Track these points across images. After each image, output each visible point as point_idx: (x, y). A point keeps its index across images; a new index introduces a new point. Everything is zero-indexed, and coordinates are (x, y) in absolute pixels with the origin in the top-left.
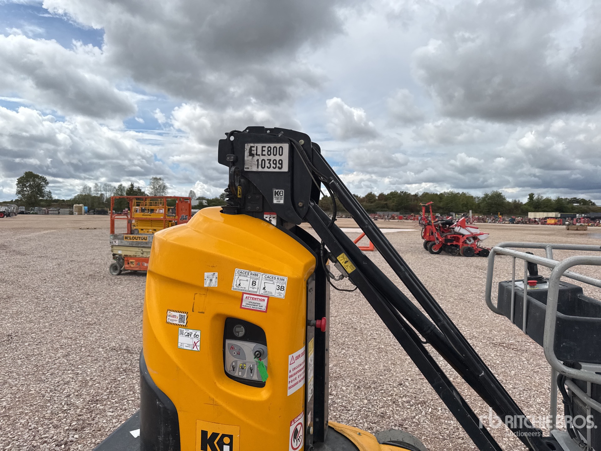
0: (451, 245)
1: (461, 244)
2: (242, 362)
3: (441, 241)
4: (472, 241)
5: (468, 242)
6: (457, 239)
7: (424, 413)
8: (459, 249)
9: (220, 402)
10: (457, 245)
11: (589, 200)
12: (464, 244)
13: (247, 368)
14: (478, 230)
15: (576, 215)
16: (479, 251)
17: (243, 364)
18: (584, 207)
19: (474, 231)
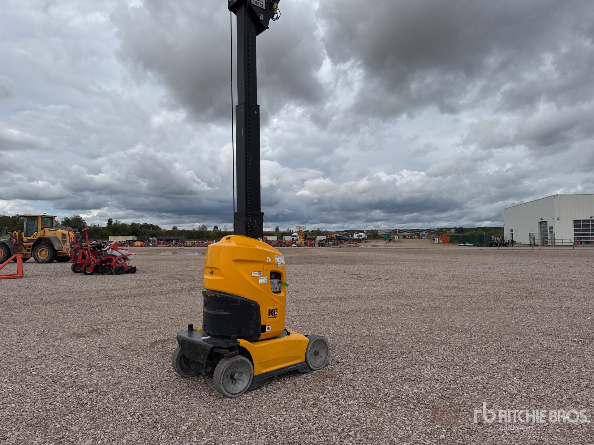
0: (105, 265)
1: (113, 264)
3: (96, 263)
4: (123, 261)
5: (119, 262)
6: (110, 260)
8: (112, 268)
9: (274, 298)
10: (111, 265)
11: (157, 226)
12: (116, 264)
13: (275, 288)
14: (127, 251)
15: (149, 238)
16: (128, 269)
18: (154, 231)
19: (124, 252)
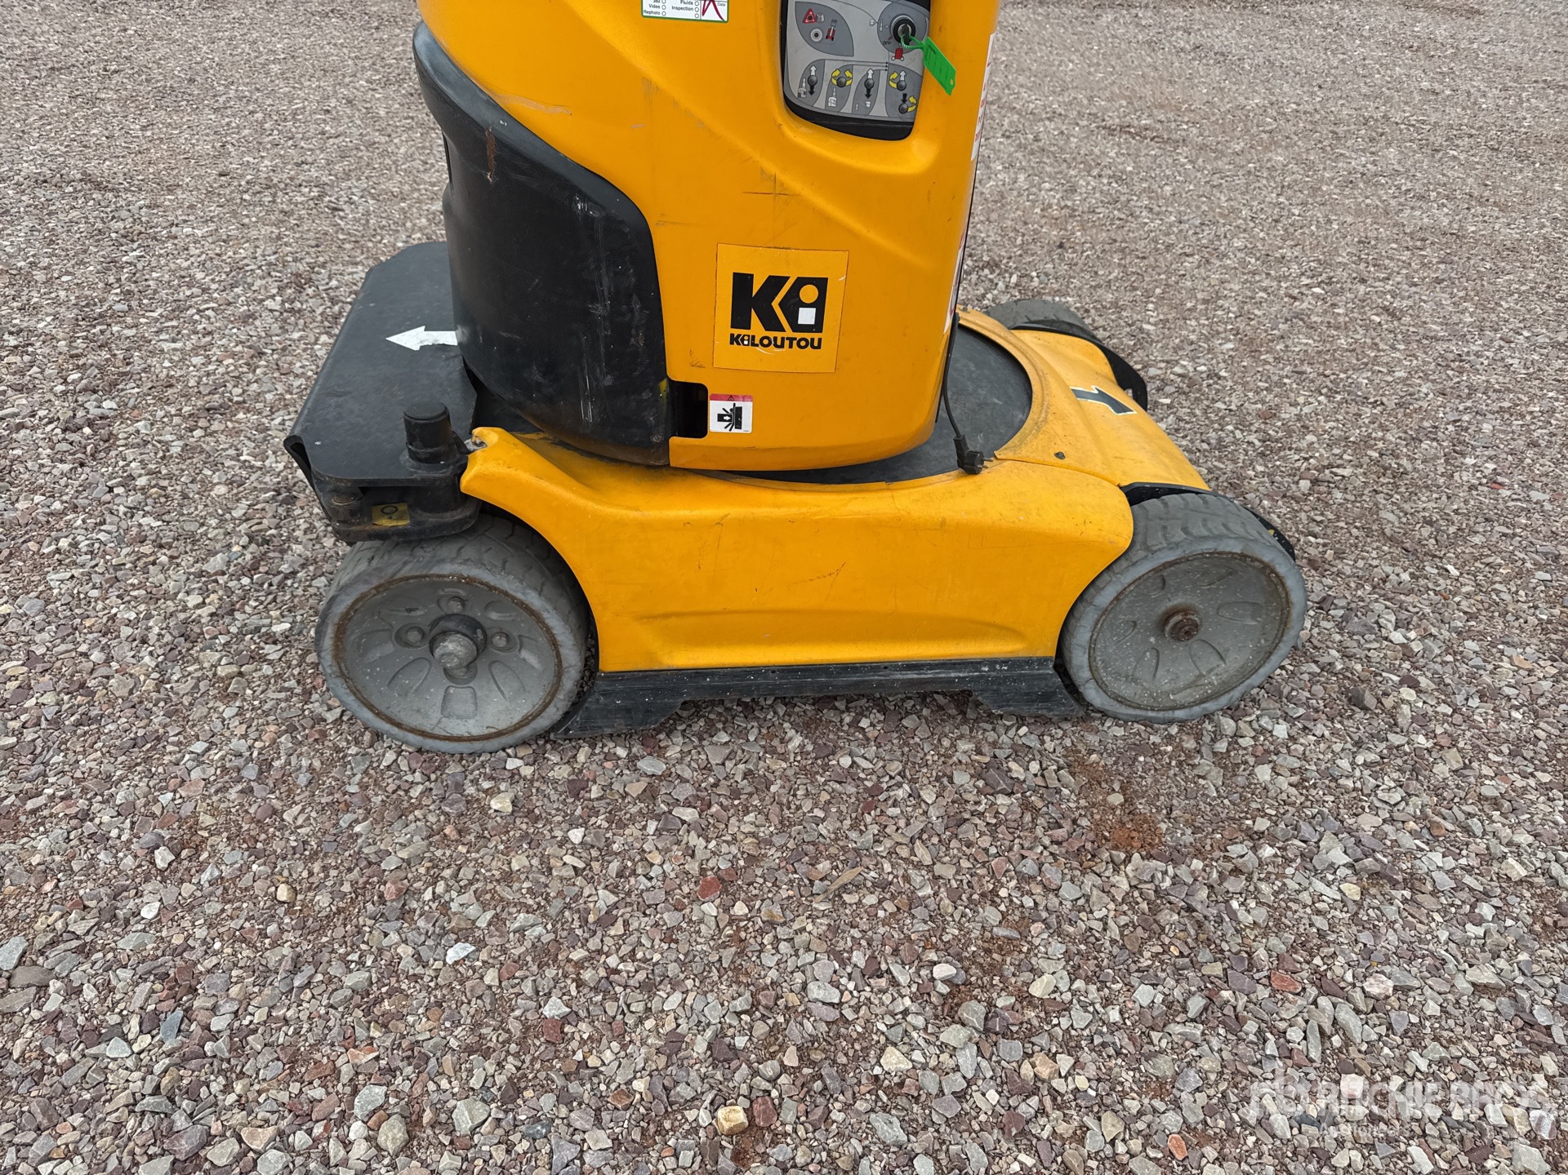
2: (841, 64)
7: (1001, 285)
9: (795, 184)
13: (855, 81)
17: (843, 69)
